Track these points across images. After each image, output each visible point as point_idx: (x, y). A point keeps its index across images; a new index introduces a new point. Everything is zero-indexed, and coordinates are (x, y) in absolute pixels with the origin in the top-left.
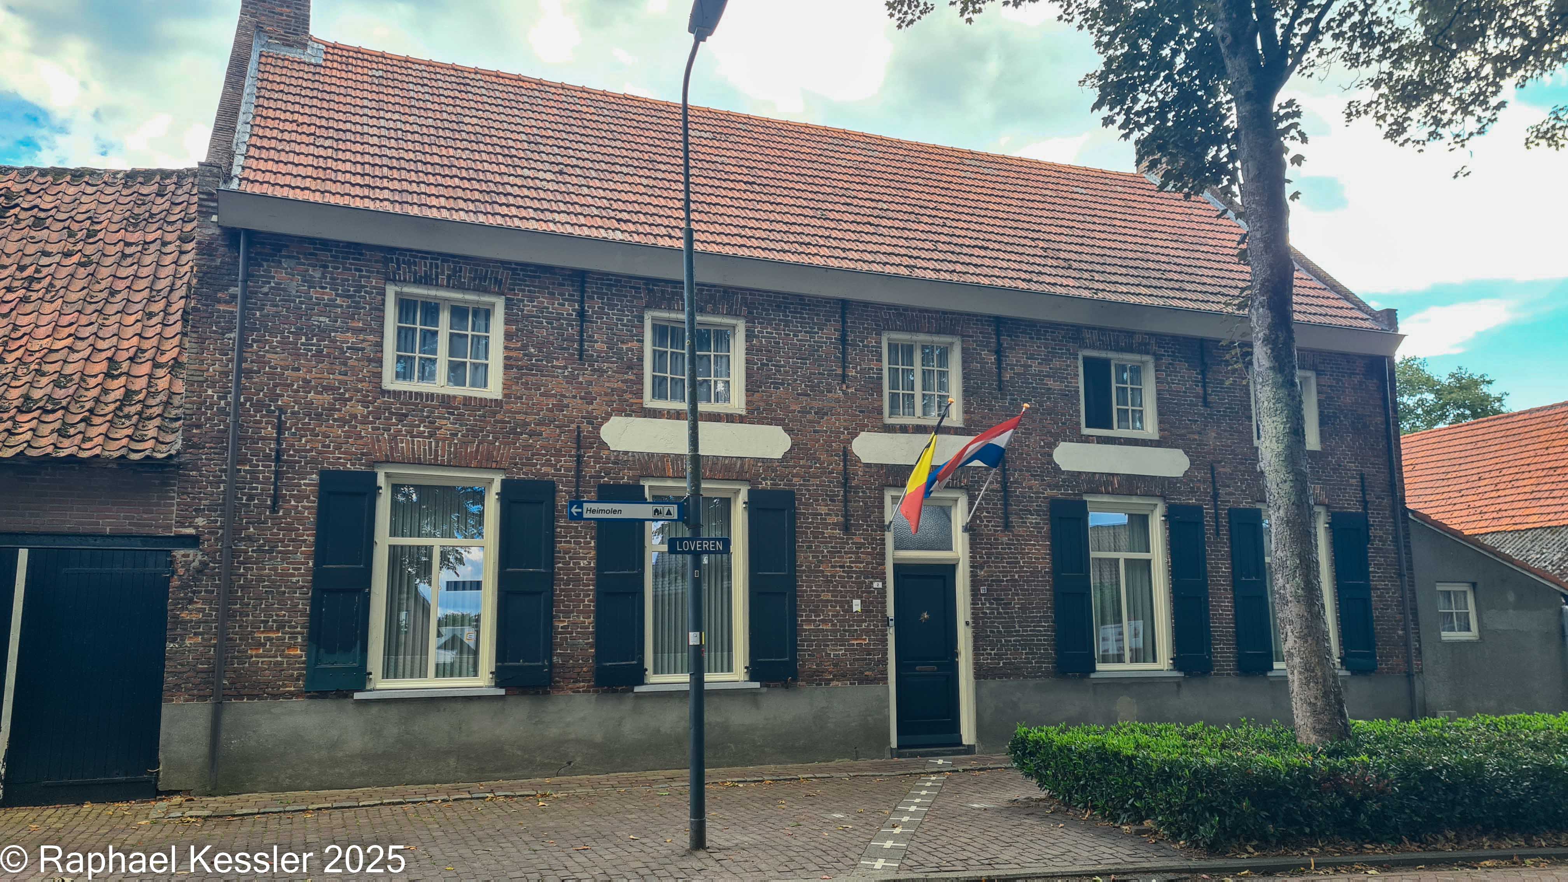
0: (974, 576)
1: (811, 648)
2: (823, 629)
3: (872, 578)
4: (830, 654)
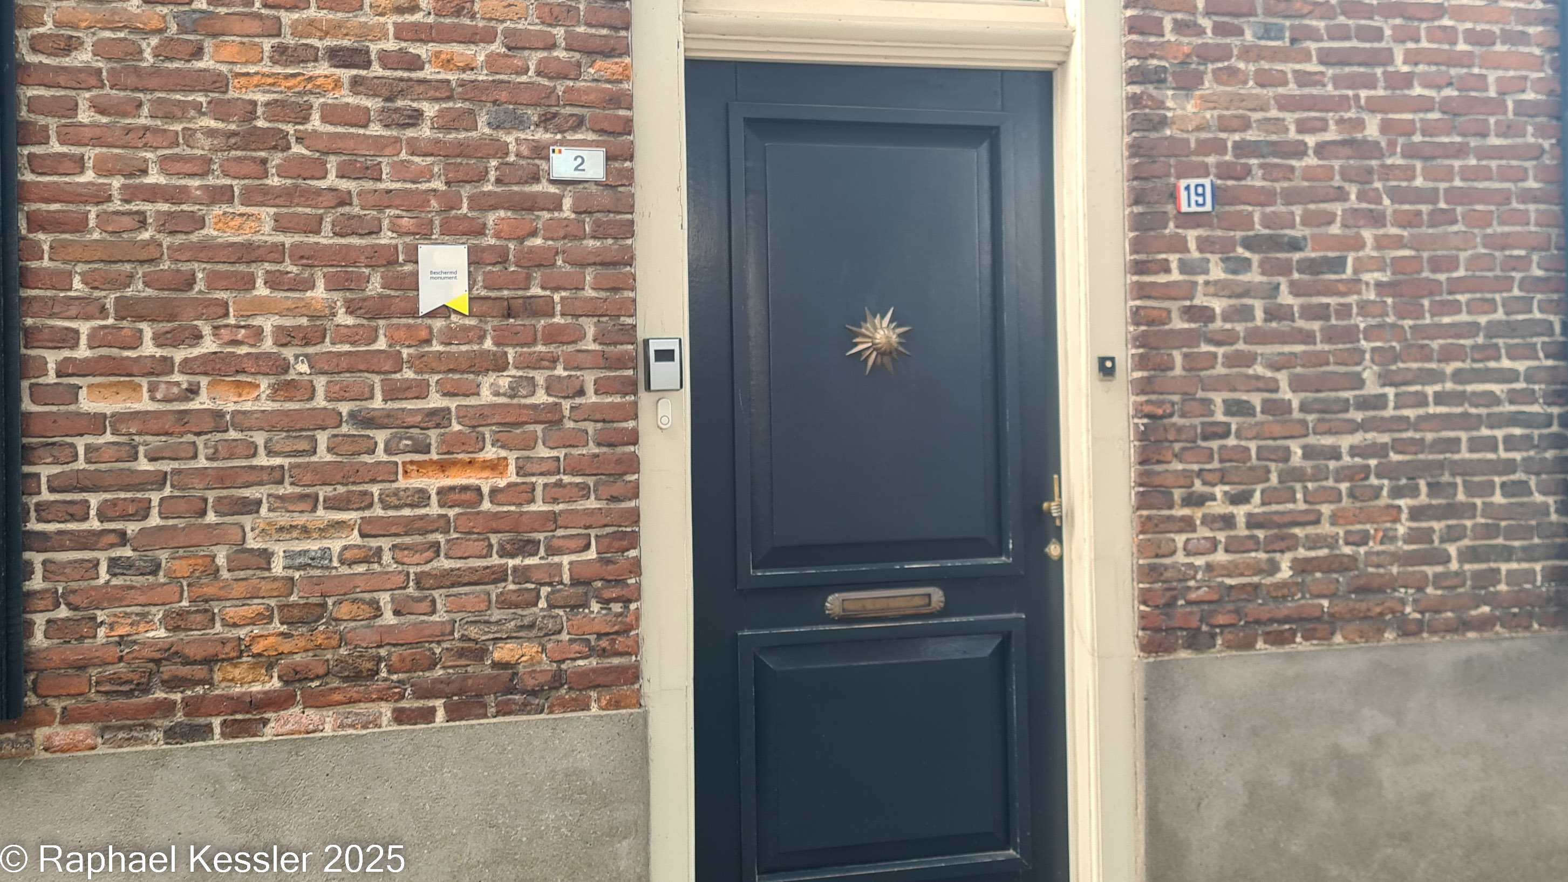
1: (132, 528)
2: (218, 415)
3: (546, 121)
4: (267, 555)
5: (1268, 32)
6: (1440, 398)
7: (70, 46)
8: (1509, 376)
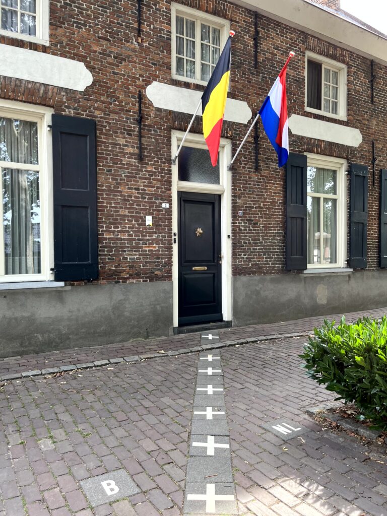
0: (234, 203)
1: (111, 253)
2: (121, 238)
3: (161, 199)
4: (127, 258)
5: (249, 191)
6: (269, 242)
7: (103, 186)
8: (277, 240)
